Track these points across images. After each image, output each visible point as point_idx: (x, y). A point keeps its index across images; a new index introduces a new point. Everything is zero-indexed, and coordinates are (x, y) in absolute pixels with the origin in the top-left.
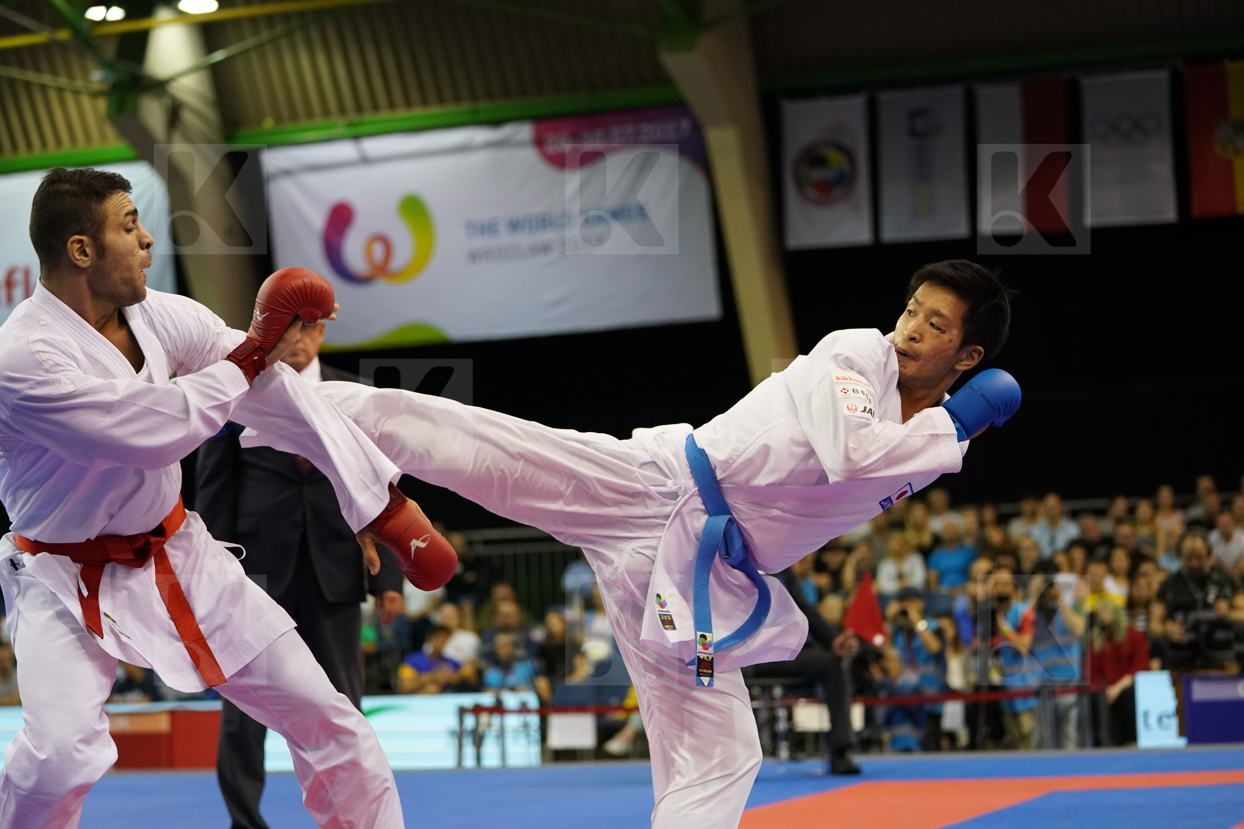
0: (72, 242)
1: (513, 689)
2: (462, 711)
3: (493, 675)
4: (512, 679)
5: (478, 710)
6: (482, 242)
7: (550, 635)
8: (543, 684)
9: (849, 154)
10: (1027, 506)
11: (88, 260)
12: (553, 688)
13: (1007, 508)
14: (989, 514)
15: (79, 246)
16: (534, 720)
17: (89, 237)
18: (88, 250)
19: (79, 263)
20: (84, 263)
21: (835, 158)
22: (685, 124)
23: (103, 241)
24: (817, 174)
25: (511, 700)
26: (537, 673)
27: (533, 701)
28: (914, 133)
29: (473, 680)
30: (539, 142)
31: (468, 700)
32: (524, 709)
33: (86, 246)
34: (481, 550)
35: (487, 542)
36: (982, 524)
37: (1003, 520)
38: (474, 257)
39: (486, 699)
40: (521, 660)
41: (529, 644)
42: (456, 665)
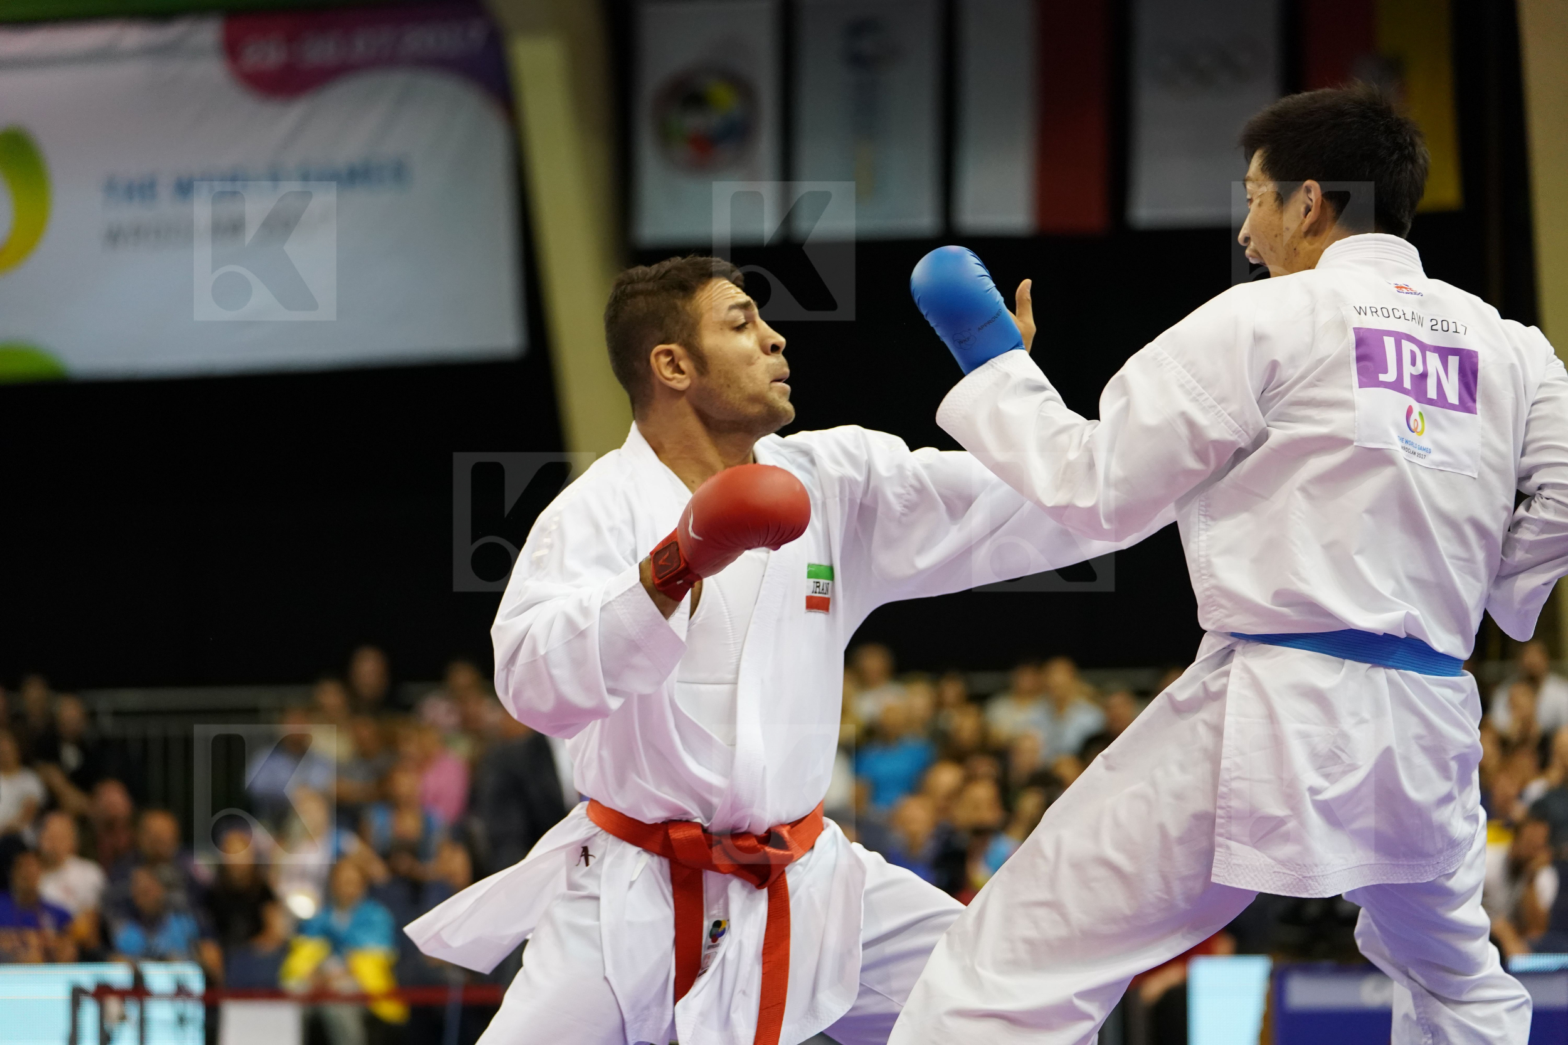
0: (658, 354)
1: (161, 958)
2: (77, 994)
3: (126, 934)
4: (162, 942)
5: (103, 992)
6: (129, 213)
7: (223, 870)
8: (212, 953)
9: (744, 89)
10: (1025, 678)
11: (686, 378)
12: (226, 959)
13: (984, 680)
14: (952, 689)
15: (669, 359)
16: (196, 1012)
17: (680, 345)
18: (683, 365)
19: (673, 384)
20: (679, 382)
21: (724, 98)
22: (476, 34)
23: (700, 349)
24: (694, 122)
25: (159, 977)
26: (203, 934)
27: (195, 982)
28: (858, 61)
29: (94, 943)
30: (232, 49)
31: (87, 975)
32: (181, 992)
33: (679, 360)
34: (108, 725)
35: (118, 714)
36: (939, 705)
37: (979, 699)
38: (114, 237)
39: (118, 974)
40: (177, 911)
41: (192, 885)
42: (62, 918)
